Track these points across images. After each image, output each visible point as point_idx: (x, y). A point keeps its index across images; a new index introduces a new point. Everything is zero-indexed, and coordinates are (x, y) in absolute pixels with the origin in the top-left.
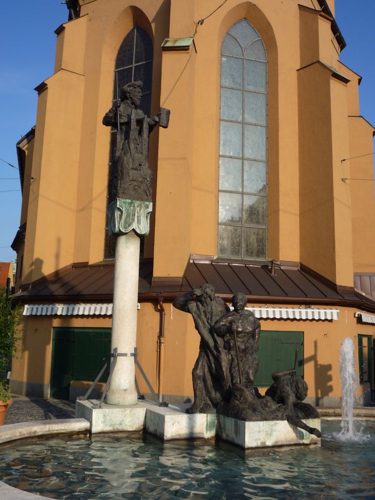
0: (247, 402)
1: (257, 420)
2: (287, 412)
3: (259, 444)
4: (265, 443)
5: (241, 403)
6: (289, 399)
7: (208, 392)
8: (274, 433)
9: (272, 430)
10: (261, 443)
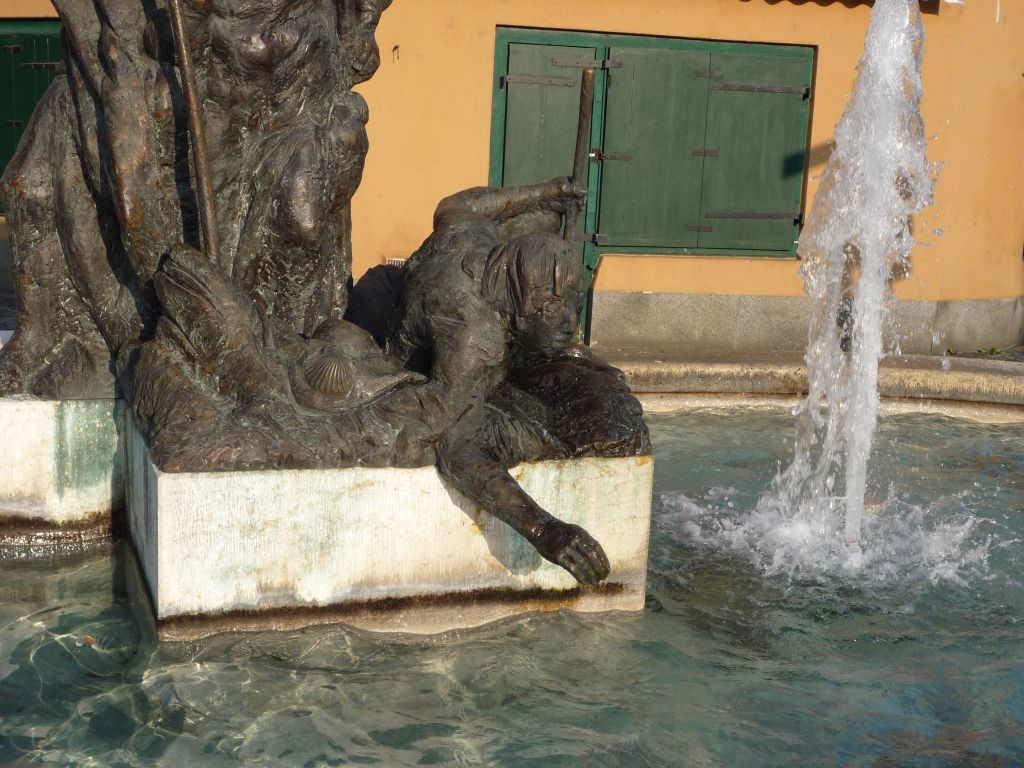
0: (214, 356)
1: (239, 466)
2: (435, 425)
3: (250, 595)
4: (287, 589)
5: (189, 357)
6: (456, 347)
7: (85, 291)
8: (346, 536)
9: (332, 522)
10: (263, 589)
